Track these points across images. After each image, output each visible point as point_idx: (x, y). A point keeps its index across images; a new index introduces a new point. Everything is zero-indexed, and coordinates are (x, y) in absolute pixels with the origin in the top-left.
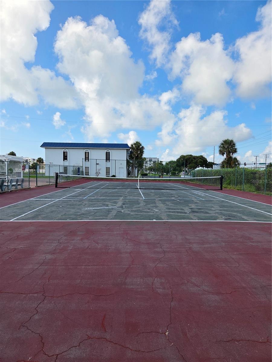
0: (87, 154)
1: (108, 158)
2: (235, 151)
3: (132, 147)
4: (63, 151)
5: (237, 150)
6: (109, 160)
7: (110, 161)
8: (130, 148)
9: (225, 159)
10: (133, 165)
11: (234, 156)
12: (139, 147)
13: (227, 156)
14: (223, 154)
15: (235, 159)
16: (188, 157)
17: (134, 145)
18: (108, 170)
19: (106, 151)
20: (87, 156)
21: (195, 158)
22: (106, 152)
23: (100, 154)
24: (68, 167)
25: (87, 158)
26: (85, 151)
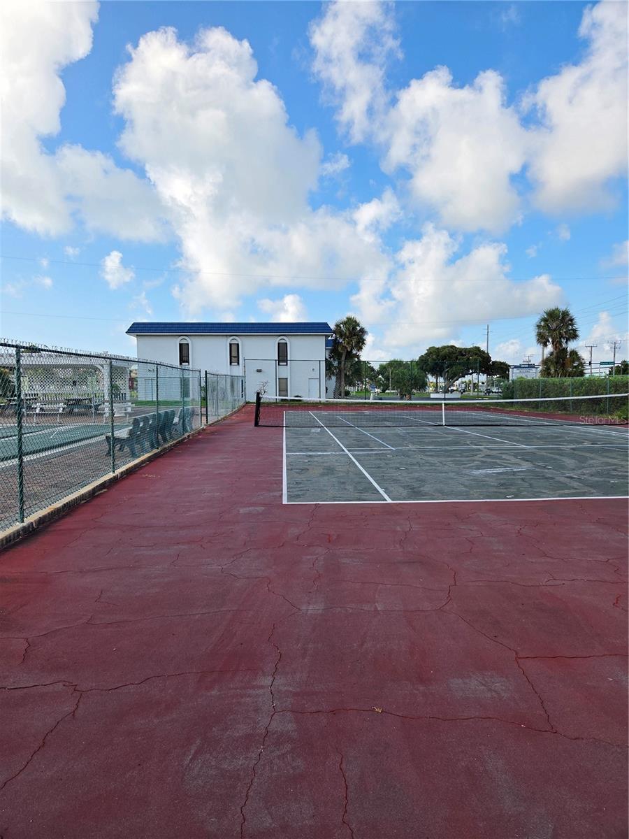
0: (234, 348)
1: (283, 356)
2: (574, 335)
3: (338, 330)
4: (178, 341)
5: (578, 333)
6: (286, 361)
7: (287, 365)
8: (334, 332)
9: (552, 354)
10: (340, 371)
11: (571, 346)
12: (354, 328)
13: (555, 347)
14: (545, 345)
15: (574, 353)
16: (447, 350)
17: (342, 325)
18: (283, 385)
19: (278, 340)
20: (234, 354)
21: (462, 352)
22: (279, 344)
23: (265, 348)
24: (190, 379)
25: (234, 357)
26: (229, 340)
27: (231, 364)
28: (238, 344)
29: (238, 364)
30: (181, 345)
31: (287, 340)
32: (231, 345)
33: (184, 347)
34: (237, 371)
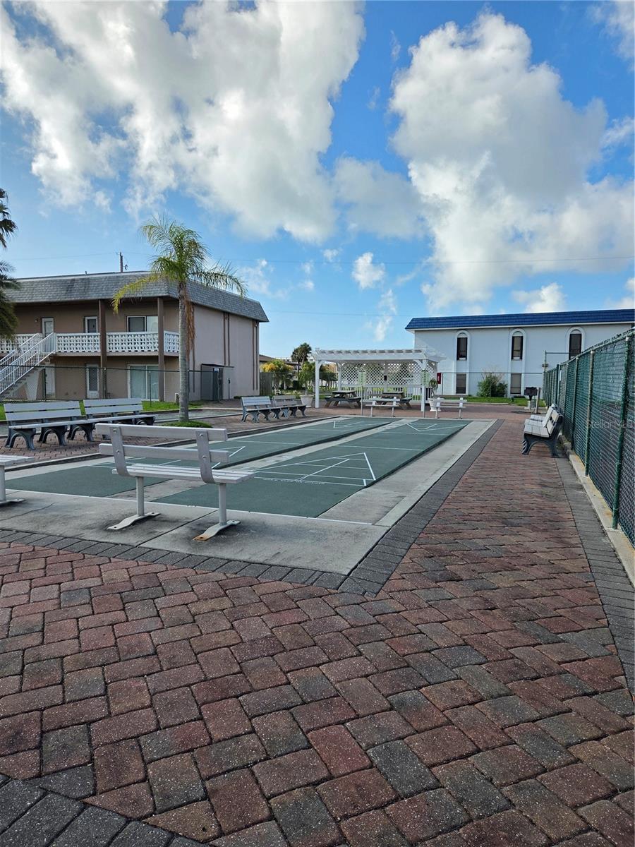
0: (517, 341)
1: (575, 350)
4: (456, 335)
19: (570, 331)
20: (517, 348)
22: (571, 335)
24: (467, 375)
25: (517, 350)
26: (512, 333)
27: (512, 358)
28: (522, 337)
29: (521, 358)
30: (459, 339)
31: (582, 331)
32: (513, 338)
33: (462, 342)
34: (519, 367)
